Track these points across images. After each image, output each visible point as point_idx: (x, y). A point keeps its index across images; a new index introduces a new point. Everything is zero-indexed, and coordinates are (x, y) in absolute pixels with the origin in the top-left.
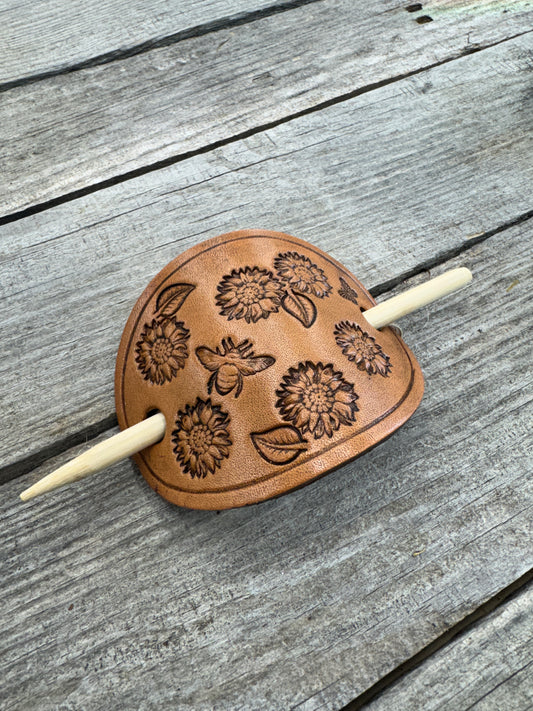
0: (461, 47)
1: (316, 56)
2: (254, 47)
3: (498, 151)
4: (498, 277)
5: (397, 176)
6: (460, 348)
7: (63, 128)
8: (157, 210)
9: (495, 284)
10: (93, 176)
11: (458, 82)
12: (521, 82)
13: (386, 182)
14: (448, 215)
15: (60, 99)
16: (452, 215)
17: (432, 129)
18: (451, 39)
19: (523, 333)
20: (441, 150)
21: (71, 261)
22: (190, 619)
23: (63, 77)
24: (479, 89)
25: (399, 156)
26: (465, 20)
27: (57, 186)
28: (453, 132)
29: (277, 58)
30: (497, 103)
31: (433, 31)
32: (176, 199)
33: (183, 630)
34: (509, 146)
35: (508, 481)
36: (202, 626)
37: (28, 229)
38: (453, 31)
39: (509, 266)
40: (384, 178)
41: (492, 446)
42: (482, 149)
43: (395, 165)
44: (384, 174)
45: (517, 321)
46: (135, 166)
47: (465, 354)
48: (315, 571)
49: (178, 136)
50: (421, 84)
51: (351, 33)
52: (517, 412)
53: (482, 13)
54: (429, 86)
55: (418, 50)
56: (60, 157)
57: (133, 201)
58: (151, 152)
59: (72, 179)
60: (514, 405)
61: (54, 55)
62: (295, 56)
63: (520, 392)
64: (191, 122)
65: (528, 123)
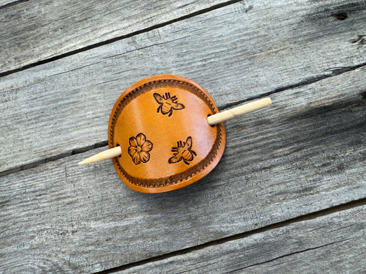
3: (269, 54)
5: (211, 62)
7: (75, 16)
8: (101, 66)
9: (233, 127)
10: (80, 44)
11: (268, 7)
12: (305, 9)
13: (204, 65)
14: (226, 88)
16: (228, 88)
17: (240, 36)
19: (234, 154)
20: (239, 50)
21: (63, 85)
22: (70, 229)
24: (278, 13)
25: (217, 51)
27: (65, 47)
28: (251, 39)
30: (284, 23)
32: (109, 61)
33: (67, 232)
34: (276, 52)
36: (73, 232)
37: (50, 68)
40: (204, 63)
42: (261, 51)
43: (213, 56)
44: (205, 60)
46: (98, 41)
48: (113, 226)
49: (121, 26)
50: (247, 6)
54: (251, 8)
56: (70, 32)
57: (92, 60)
58: (106, 34)
59: (72, 45)
64: (129, 18)
65: (295, 38)
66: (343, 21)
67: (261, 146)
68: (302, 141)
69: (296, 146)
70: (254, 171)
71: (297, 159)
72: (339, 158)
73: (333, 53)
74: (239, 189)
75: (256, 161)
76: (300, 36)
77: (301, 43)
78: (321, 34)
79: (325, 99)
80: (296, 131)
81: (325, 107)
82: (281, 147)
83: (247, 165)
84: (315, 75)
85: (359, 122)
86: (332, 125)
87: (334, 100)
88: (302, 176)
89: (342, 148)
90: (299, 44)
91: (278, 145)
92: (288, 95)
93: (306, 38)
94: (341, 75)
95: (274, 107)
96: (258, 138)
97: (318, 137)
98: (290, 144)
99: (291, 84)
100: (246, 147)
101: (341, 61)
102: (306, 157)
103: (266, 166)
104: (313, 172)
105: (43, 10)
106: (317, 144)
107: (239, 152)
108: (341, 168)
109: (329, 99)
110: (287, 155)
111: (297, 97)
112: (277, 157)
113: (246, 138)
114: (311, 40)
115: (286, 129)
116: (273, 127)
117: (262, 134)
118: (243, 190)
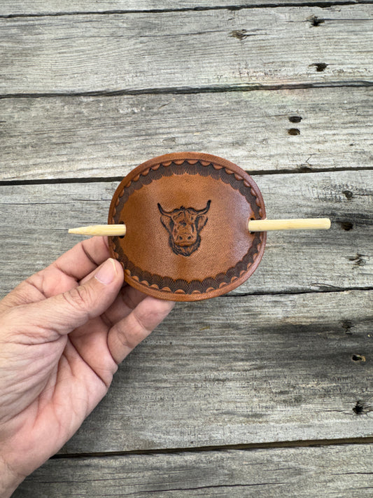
0: (299, 163)
1: (209, 136)
2: (179, 115)
4: (202, 320)
6: (156, 347)
7: (53, 135)
8: (67, 208)
9: (197, 323)
10: (49, 173)
12: (311, 206)
15: (60, 113)
18: (298, 154)
19: (190, 355)
21: (16, 219)
23: (70, 98)
24: (281, 202)
26: (319, 143)
27: (32, 172)
29: (187, 129)
31: (292, 143)
32: (78, 205)
35: (130, 414)
37: (7, 193)
38: (304, 148)
39: (212, 317)
41: (135, 397)
45: (193, 347)
46: (71, 176)
47: (155, 351)
49: (103, 164)
51: (242, 125)
52: (158, 388)
53: (335, 141)
55: (270, 156)
56: (42, 154)
57: (59, 198)
58: (84, 170)
59: (40, 171)
60: (159, 385)
61: (70, 83)
62: (198, 132)
63: (166, 381)
64: (115, 157)
65: (291, 237)
66: (347, 232)
67: (221, 354)
68: (266, 359)
69: (258, 362)
70: (206, 380)
71: (255, 378)
72: (299, 389)
73: (325, 267)
74: (185, 397)
75: (211, 369)
76: (297, 237)
77: (295, 244)
78: (320, 240)
79: (304, 317)
80: (263, 345)
81: (301, 326)
82: (242, 360)
83: (201, 371)
84: (300, 287)
85: (331, 352)
86: (303, 349)
87: (313, 320)
88: (255, 399)
89: (306, 378)
90: (294, 246)
91: (240, 356)
92: (266, 302)
93: (303, 240)
94: (328, 294)
95: (247, 311)
96: (221, 343)
97: (284, 359)
98: (253, 360)
99: (272, 289)
100: (204, 351)
101: (332, 279)
102: (266, 378)
103: (221, 378)
104: (268, 398)
105: (16, 116)
106: (281, 366)
107: (196, 354)
108: (298, 400)
109: (307, 318)
110: (245, 371)
111: (275, 306)
112: (235, 370)
113: (207, 339)
114: (307, 244)
115: (254, 341)
116: (240, 334)
117: (226, 339)
118: (188, 399)
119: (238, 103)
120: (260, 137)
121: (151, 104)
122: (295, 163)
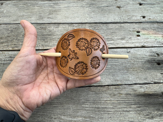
0: (142, 45)
1: (114, 36)
2: (104, 30)
4: (119, 92)
6: (106, 101)
15: (68, 29)
18: (141, 42)
23: (71, 24)
26: (146, 39)
29: (107, 34)
31: (138, 39)
38: (142, 40)
39: (122, 91)
41: (102, 117)
45: (118, 101)
47: (107, 102)
51: (123, 34)
52: (109, 114)
53: (151, 39)
55: (133, 43)
60: (109, 113)
61: (70, 20)
62: (110, 35)
63: (111, 111)
119: (121, 27)
120: (129, 37)
121: (95, 27)
122: (140, 45)
